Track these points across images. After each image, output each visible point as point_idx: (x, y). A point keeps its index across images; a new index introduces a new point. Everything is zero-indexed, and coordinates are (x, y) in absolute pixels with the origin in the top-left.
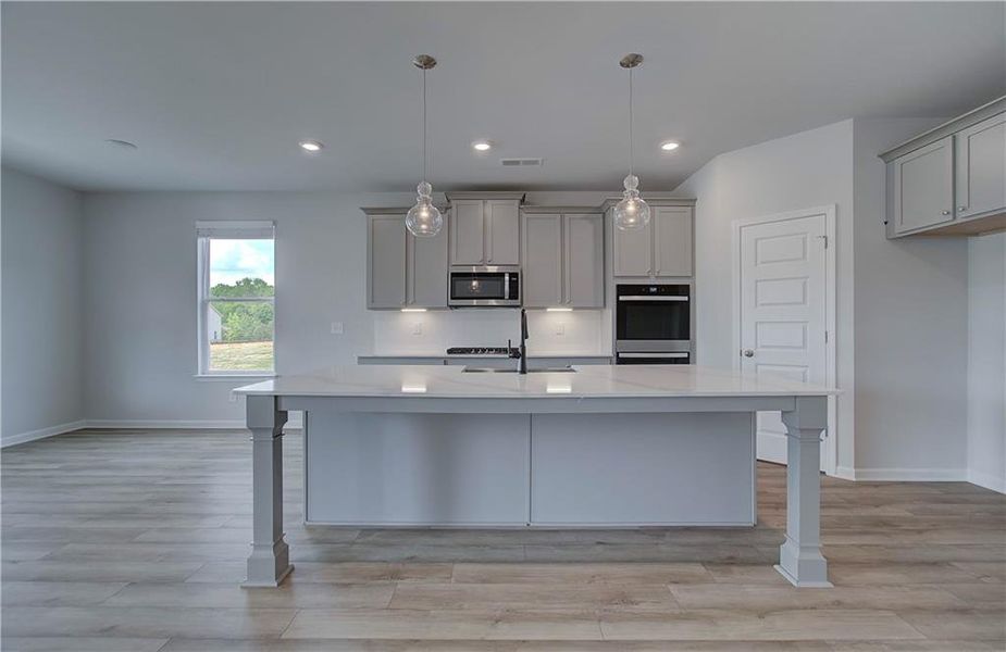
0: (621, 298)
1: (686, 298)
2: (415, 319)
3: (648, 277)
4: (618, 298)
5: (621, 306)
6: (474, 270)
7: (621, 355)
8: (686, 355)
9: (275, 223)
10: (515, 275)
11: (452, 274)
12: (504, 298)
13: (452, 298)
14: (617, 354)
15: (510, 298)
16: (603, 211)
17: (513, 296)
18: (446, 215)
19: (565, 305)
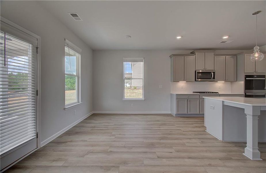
0: (247, 79)
1: (264, 79)
2: (182, 84)
3: (254, 73)
4: (245, 79)
6: (201, 71)
7: (247, 94)
8: (264, 94)
9: (144, 58)
10: (214, 73)
11: (197, 72)
12: (211, 79)
13: (197, 79)
14: (245, 94)
15: (213, 79)
16: (237, 55)
17: (214, 78)
18: (194, 57)
19: (226, 80)
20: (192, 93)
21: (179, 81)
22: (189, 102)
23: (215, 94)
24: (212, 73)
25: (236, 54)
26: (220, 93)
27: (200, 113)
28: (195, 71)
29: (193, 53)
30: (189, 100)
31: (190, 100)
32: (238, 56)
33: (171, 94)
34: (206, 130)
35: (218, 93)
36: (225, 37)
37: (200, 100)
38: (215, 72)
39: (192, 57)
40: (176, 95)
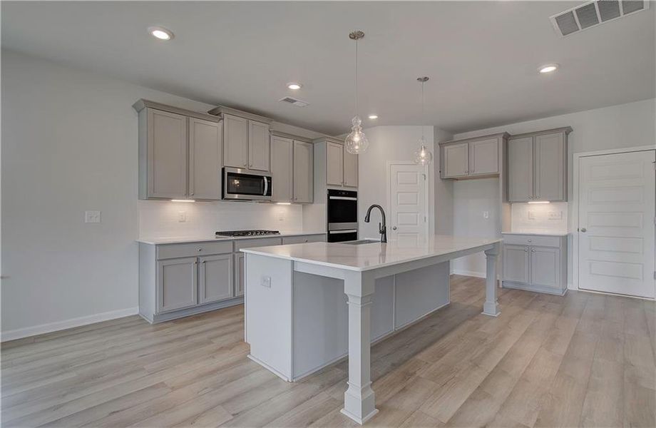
0: (331, 198)
1: (356, 199)
2: (181, 209)
3: (341, 186)
4: (329, 198)
5: (331, 203)
6: (239, 171)
7: (331, 232)
8: (356, 231)
10: (269, 179)
11: (228, 173)
12: (262, 195)
13: (228, 193)
14: (329, 232)
15: (267, 195)
16: (314, 142)
17: (269, 194)
18: (219, 125)
19: (294, 200)
20: (213, 237)
21: (171, 199)
22: (202, 267)
23: (272, 237)
24: (266, 180)
25: (312, 140)
26: (283, 233)
27: (234, 295)
28: (223, 170)
29: (215, 113)
30: (202, 260)
31: (207, 259)
32: (315, 145)
33: (139, 243)
34: (249, 354)
35: (278, 232)
36: (294, 87)
37: (234, 256)
38: (271, 178)
39: (213, 127)
40: (156, 245)
